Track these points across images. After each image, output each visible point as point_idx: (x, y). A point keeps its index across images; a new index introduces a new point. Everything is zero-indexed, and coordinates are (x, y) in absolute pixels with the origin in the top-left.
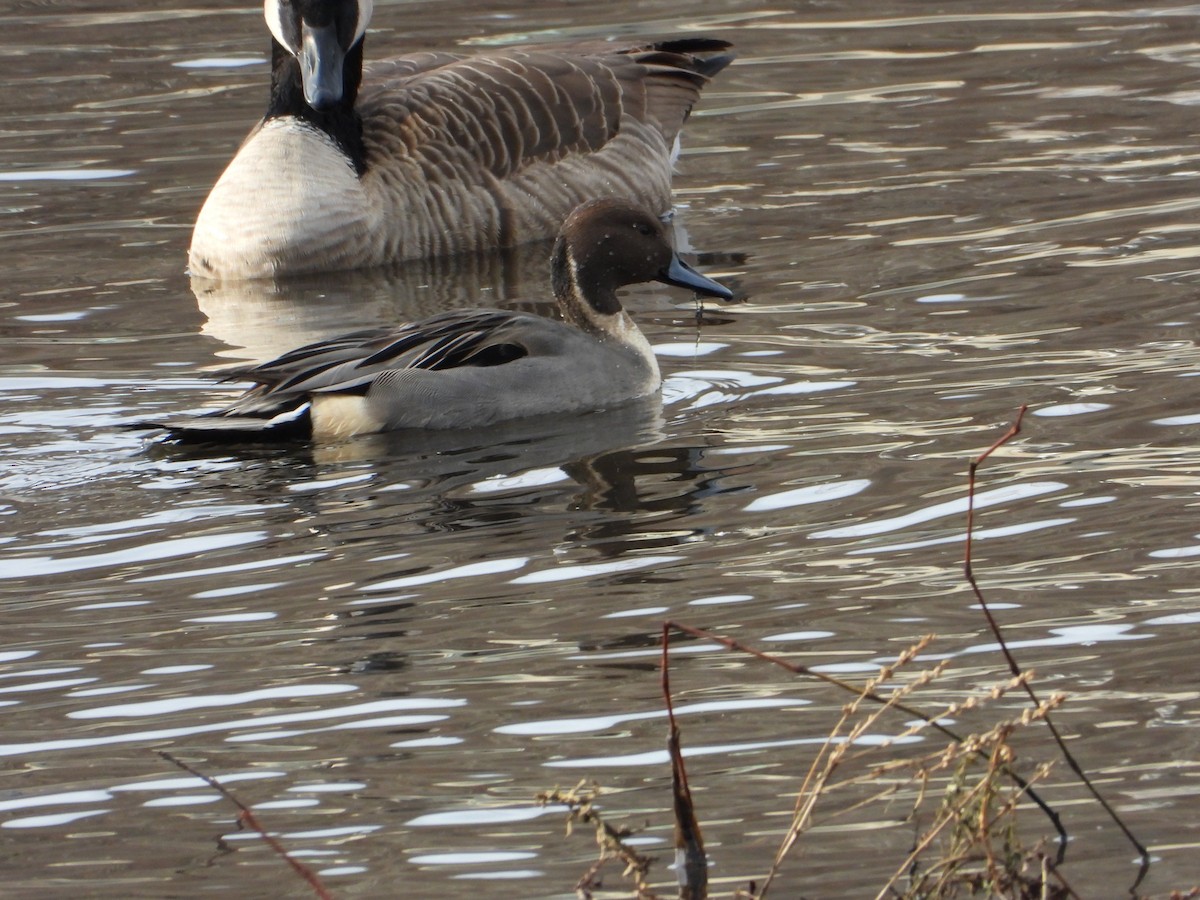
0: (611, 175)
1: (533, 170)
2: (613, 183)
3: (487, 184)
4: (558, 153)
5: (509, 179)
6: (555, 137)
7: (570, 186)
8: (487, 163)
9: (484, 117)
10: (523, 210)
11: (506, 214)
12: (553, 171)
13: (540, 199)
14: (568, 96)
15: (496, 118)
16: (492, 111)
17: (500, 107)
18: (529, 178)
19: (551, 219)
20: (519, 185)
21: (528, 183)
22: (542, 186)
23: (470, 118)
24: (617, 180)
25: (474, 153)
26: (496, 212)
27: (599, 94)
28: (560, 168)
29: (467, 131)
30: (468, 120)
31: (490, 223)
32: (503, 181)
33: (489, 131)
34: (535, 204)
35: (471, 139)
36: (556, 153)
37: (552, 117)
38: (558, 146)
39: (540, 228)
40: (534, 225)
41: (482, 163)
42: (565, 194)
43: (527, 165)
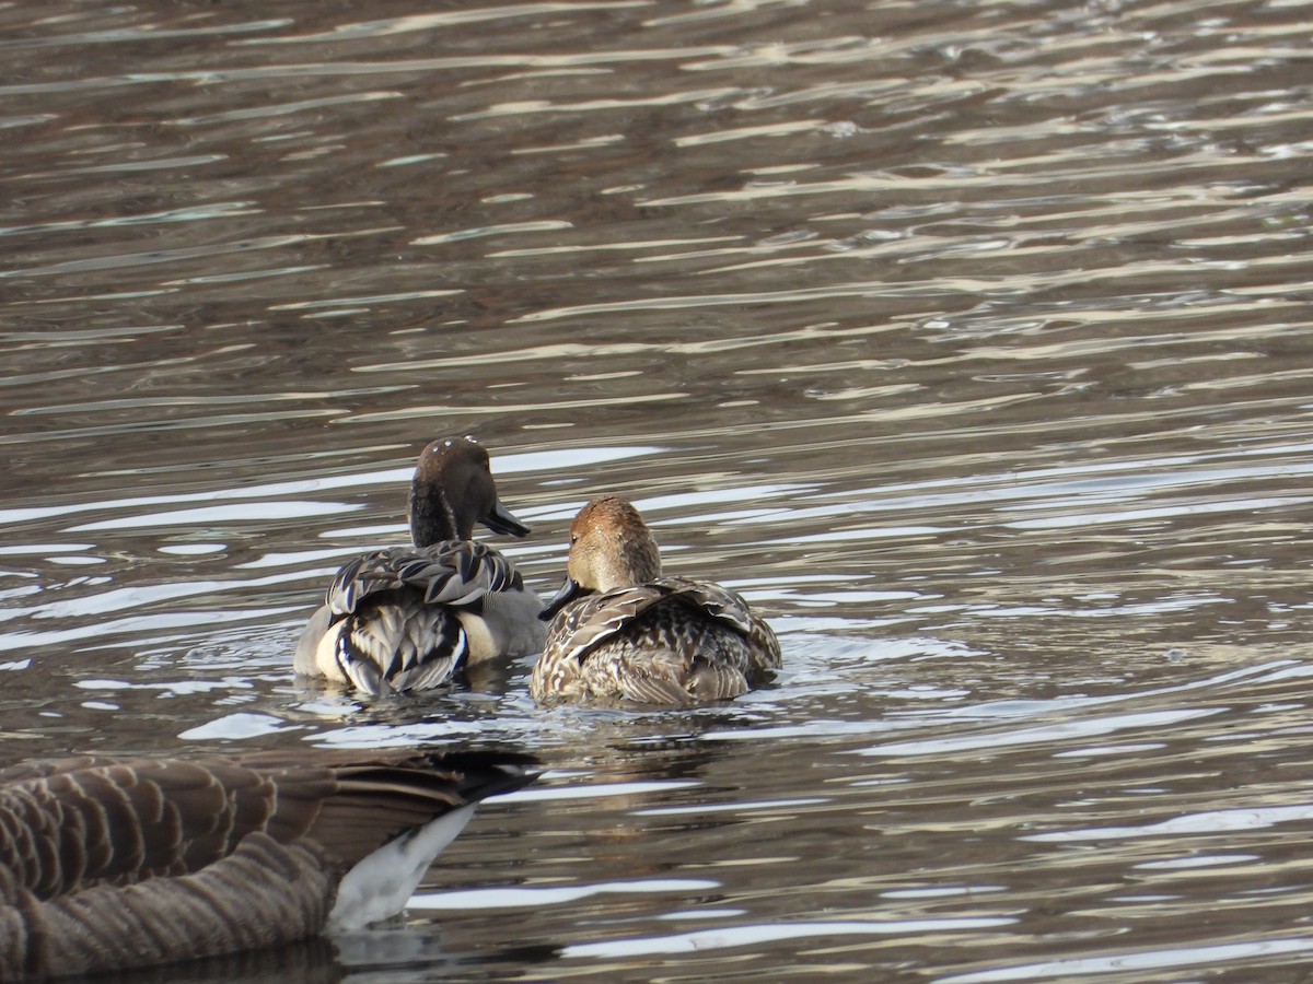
0: (196, 901)
1: (92, 894)
2: (194, 910)
3: (22, 905)
4: (136, 876)
5: (54, 902)
6: (137, 857)
7: (133, 910)
8: (29, 883)
9: (42, 834)
10: (60, 936)
11: (36, 939)
12: (118, 894)
13: (88, 925)
14: (178, 814)
15: (57, 836)
16: (56, 827)
17: (70, 821)
18: (82, 902)
19: (99, 947)
20: (64, 907)
21: (78, 907)
22: (96, 910)
23: (24, 832)
24: (202, 906)
25: (15, 870)
26: (23, 935)
27: (233, 814)
28: (129, 892)
29: (14, 847)
30: (20, 834)
31: (12, 947)
32: (45, 904)
33: (43, 848)
34: (79, 929)
35: (16, 855)
36: (133, 875)
37: (141, 837)
38: (138, 868)
39: (83, 956)
40: (73, 953)
41: (23, 882)
42: (124, 919)
43: (87, 887)
